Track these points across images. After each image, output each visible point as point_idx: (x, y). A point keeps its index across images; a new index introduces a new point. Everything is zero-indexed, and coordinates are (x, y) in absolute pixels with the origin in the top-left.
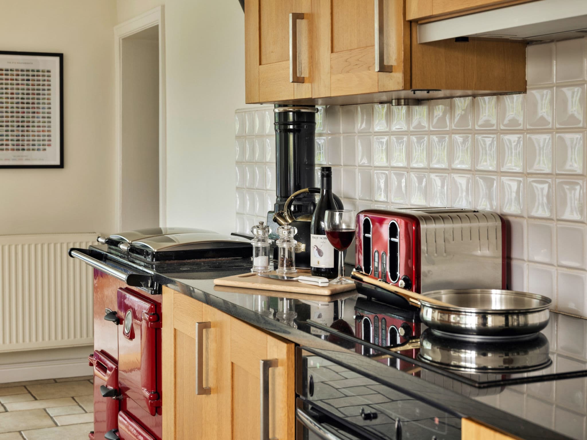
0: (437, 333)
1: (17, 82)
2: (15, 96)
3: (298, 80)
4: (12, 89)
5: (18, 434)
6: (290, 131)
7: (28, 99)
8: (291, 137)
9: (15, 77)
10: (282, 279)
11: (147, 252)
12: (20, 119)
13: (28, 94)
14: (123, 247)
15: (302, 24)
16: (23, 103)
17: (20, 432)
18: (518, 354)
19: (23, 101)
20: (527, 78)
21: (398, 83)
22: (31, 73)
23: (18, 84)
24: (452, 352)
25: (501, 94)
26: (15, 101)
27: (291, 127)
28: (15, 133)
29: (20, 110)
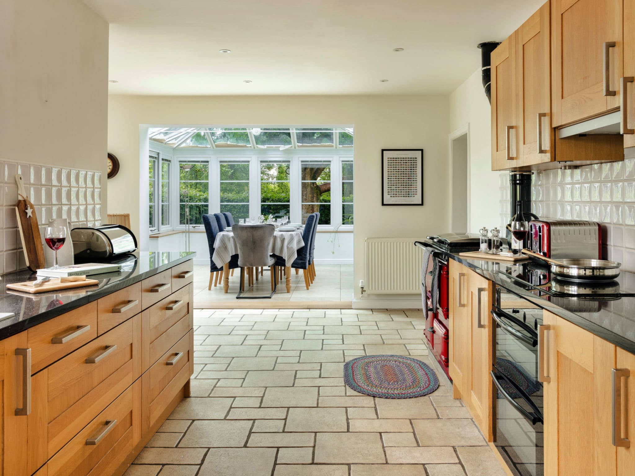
0: (559, 278)
1: (401, 164)
2: (400, 171)
3: (510, 158)
4: (399, 167)
5: (396, 331)
6: (518, 184)
7: (406, 172)
8: (518, 187)
9: (400, 162)
10: (493, 254)
11: (446, 243)
12: (402, 182)
13: (406, 169)
14: (435, 240)
15: (512, 131)
16: (404, 174)
17: (397, 330)
18: (600, 289)
19: (403, 173)
20: (625, 153)
21: (549, 159)
22: (407, 159)
23: (401, 165)
24: (565, 287)
25: (613, 162)
26: (400, 173)
27: (518, 182)
28: (400, 189)
29: (402, 177)
